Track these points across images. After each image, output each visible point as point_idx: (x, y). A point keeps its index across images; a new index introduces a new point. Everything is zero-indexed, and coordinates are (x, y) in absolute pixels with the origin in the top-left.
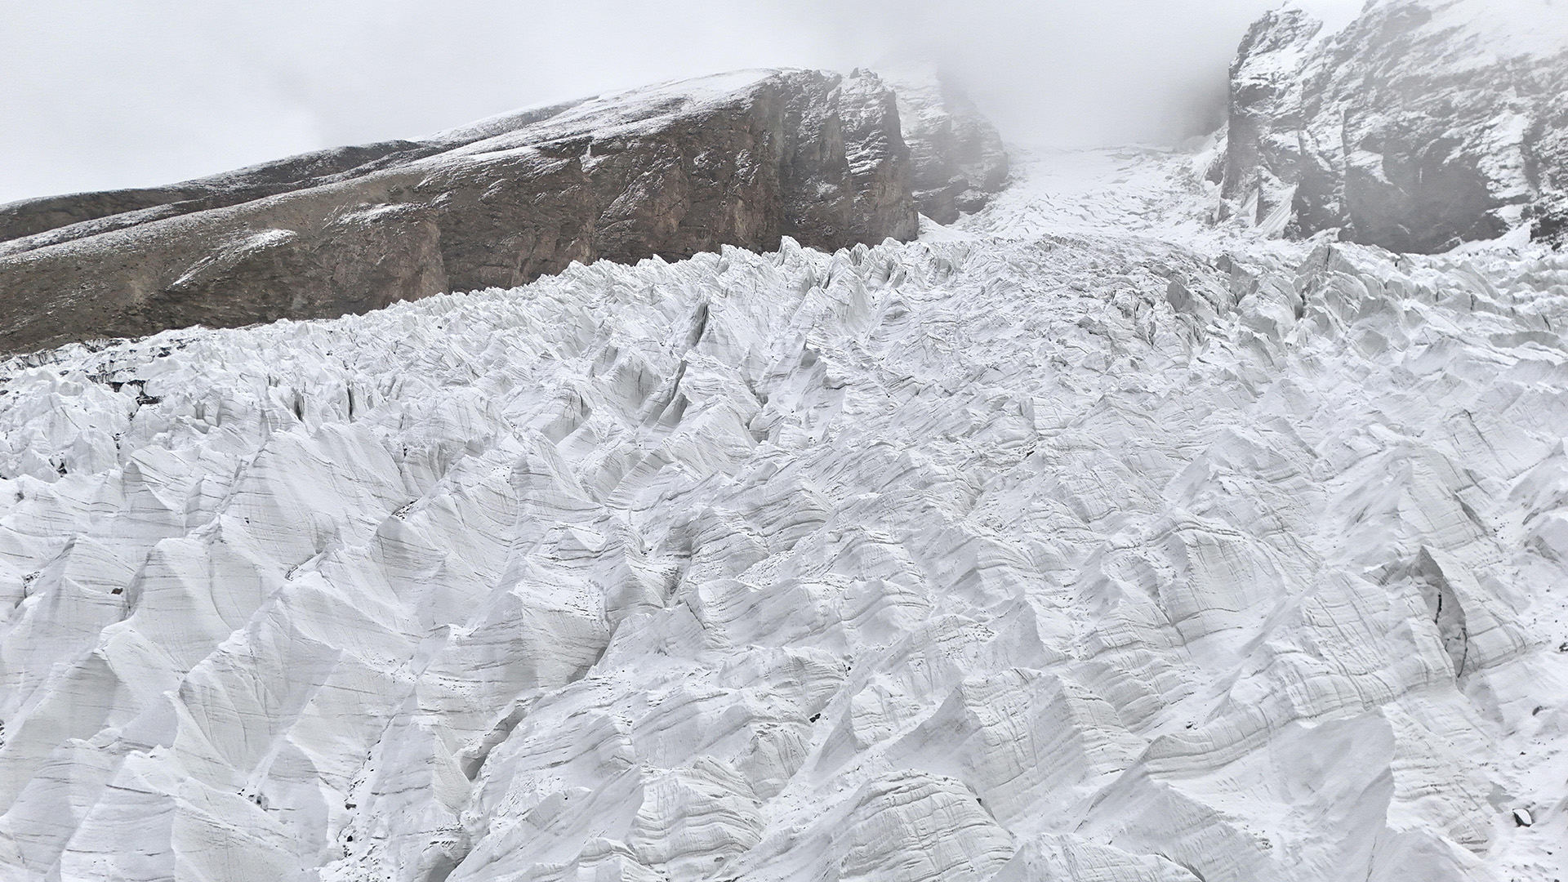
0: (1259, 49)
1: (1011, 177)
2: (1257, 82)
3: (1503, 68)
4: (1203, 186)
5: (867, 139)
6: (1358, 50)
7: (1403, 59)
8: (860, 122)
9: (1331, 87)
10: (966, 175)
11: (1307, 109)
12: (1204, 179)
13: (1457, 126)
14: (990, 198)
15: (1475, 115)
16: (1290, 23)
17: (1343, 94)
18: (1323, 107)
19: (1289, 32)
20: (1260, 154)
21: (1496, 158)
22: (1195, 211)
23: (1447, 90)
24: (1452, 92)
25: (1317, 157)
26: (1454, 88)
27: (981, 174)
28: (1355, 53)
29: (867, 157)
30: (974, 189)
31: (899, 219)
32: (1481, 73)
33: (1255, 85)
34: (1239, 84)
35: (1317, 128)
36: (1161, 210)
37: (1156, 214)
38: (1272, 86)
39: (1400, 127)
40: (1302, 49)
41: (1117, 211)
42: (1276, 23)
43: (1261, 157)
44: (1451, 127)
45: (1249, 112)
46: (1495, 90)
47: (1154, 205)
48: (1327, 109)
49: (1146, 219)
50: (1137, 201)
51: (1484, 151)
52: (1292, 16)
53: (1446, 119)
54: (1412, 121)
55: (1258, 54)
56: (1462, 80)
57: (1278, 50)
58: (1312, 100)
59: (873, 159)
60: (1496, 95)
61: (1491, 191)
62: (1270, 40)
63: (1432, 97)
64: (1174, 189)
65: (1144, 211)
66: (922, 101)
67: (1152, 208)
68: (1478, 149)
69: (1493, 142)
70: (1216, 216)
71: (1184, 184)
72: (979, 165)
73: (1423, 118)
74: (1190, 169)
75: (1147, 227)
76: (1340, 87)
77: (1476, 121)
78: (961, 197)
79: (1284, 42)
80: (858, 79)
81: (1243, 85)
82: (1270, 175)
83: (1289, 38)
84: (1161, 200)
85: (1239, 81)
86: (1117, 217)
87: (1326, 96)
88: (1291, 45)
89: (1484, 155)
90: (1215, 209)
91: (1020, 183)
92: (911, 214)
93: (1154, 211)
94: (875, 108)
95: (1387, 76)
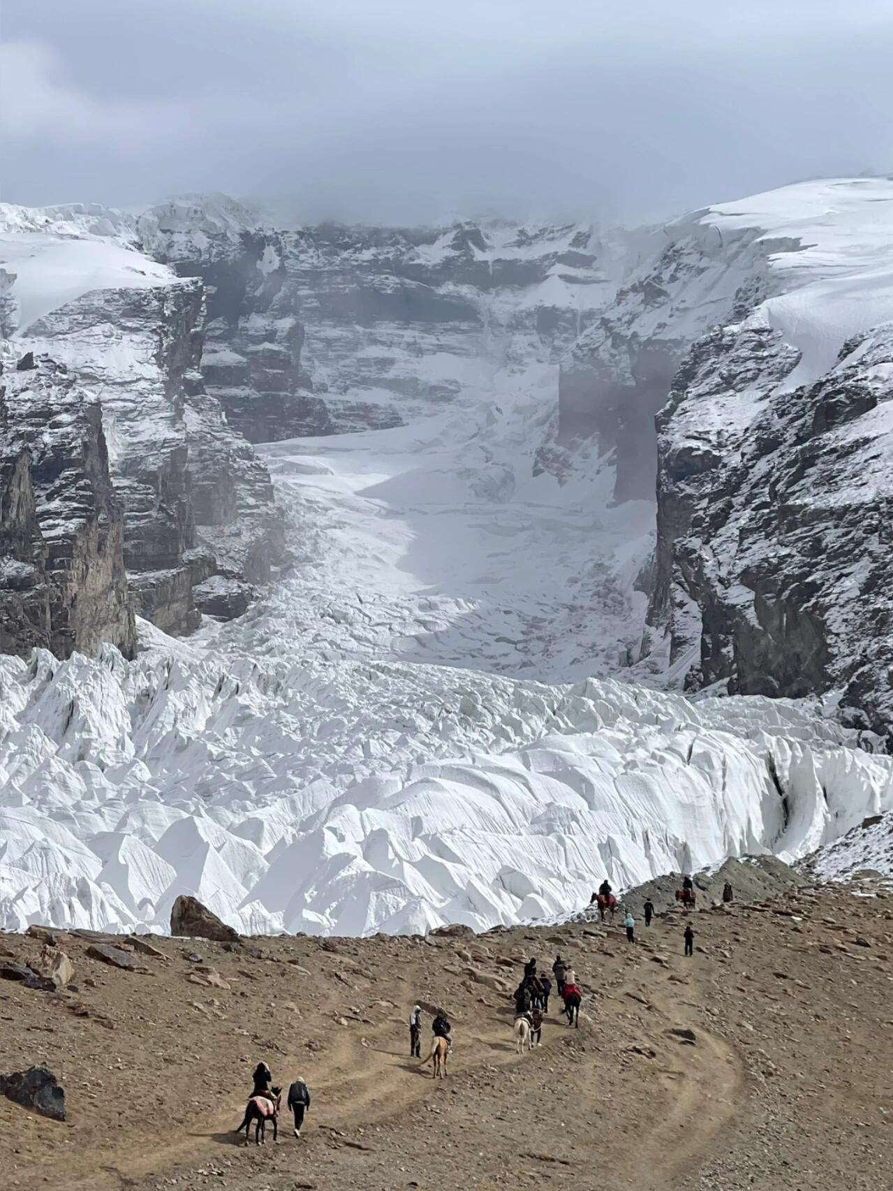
0: (703, 388)
1: (291, 555)
2: (693, 444)
3: (876, 509)
4: (629, 599)
5: (57, 483)
6: (785, 441)
7: (810, 471)
8: (43, 453)
9: (745, 489)
10: (210, 547)
11: (713, 517)
12: (632, 587)
13: (823, 569)
14: (255, 594)
15: (842, 559)
16: (753, 350)
17: (757, 501)
18: (734, 515)
19: (751, 364)
20: (674, 566)
21: (843, 611)
22: (603, 643)
23: (822, 526)
24: (827, 528)
25: (716, 583)
26: (830, 524)
27: (236, 545)
28: (781, 443)
29: (57, 514)
30: (227, 575)
31: (105, 623)
32: (856, 510)
33: (691, 449)
34: (668, 443)
35: (721, 545)
36: (551, 639)
37: (542, 645)
38: (716, 453)
39: (770, 564)
40: (767, 396)
41: (479, 635)
42: (731, 347)
43: (676, 571)
44: (817, 570)
45: (682, 490)
46: (864, 532)
47: (539, 628)
48: (737, 519)
49: (526, 651)
50: (513, 618)
51: (833, 602)
52: (757, 337)
53: (814, 560)
54: (783, 559)
55: (700, 396)
56: (838, 514)
57: (731, 392)
58: (720, 504)
59: (67, 518)
60: (864, 538)
61: (830, 645)
62: (721, 375)
63: (806, 532)
64: (578, 603)
65: (522, 637)
66: (131, 405)
67: (537, 633)
68: (827, 599)
69: (843, 592)
70: (636, 653)
71: (598, 594)
72: (234, 529)
73: (794, 556)
74: (609, 568)
75: (524, 665)
76: (756, 491)
77: (841, 566)
78: (203, 588)
79: (744, 380)
80: (32, 374)
81: (674, 446)
82: (687, 599)
83: (749, 375)
84: (551, 621)
85: (668, 438)
86: (478, 645)
87: (738, 500)
88: (754, 384)
89: (832, 606)
90: (635, 643)
91: (309, 568)
92: (124, 615)
93: (540, 638)
94: (69, 429)
95: (789, 491)
